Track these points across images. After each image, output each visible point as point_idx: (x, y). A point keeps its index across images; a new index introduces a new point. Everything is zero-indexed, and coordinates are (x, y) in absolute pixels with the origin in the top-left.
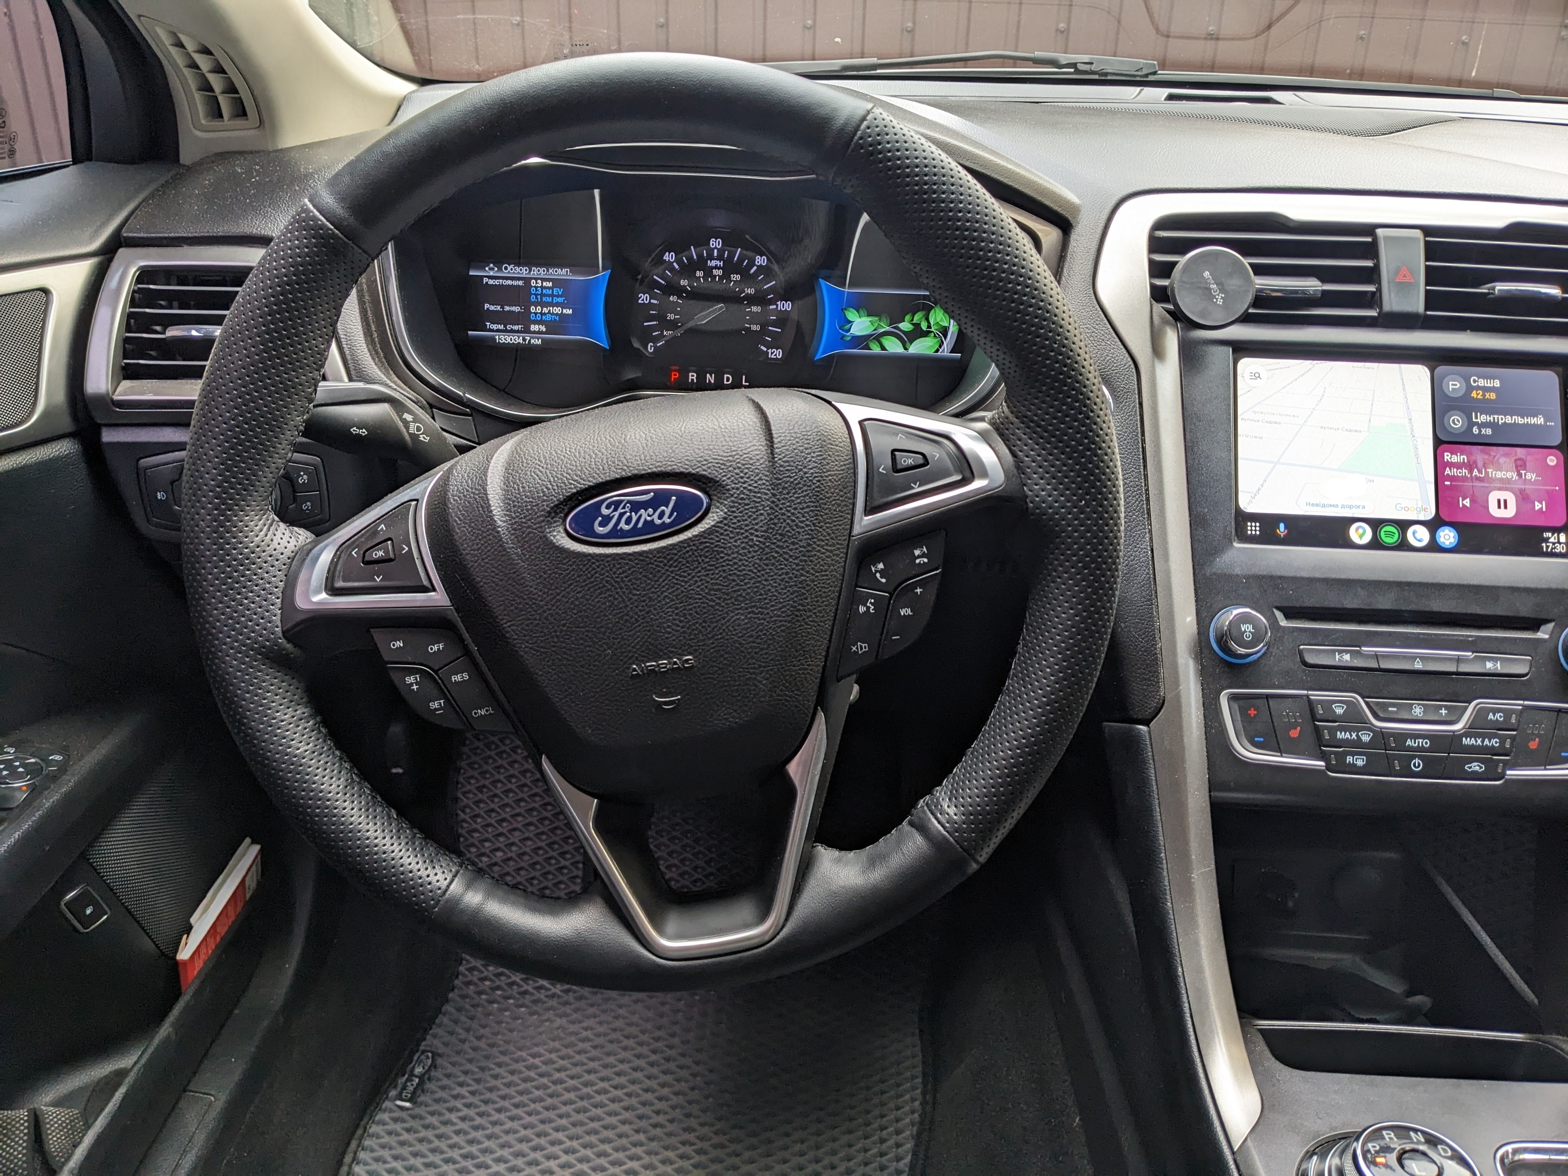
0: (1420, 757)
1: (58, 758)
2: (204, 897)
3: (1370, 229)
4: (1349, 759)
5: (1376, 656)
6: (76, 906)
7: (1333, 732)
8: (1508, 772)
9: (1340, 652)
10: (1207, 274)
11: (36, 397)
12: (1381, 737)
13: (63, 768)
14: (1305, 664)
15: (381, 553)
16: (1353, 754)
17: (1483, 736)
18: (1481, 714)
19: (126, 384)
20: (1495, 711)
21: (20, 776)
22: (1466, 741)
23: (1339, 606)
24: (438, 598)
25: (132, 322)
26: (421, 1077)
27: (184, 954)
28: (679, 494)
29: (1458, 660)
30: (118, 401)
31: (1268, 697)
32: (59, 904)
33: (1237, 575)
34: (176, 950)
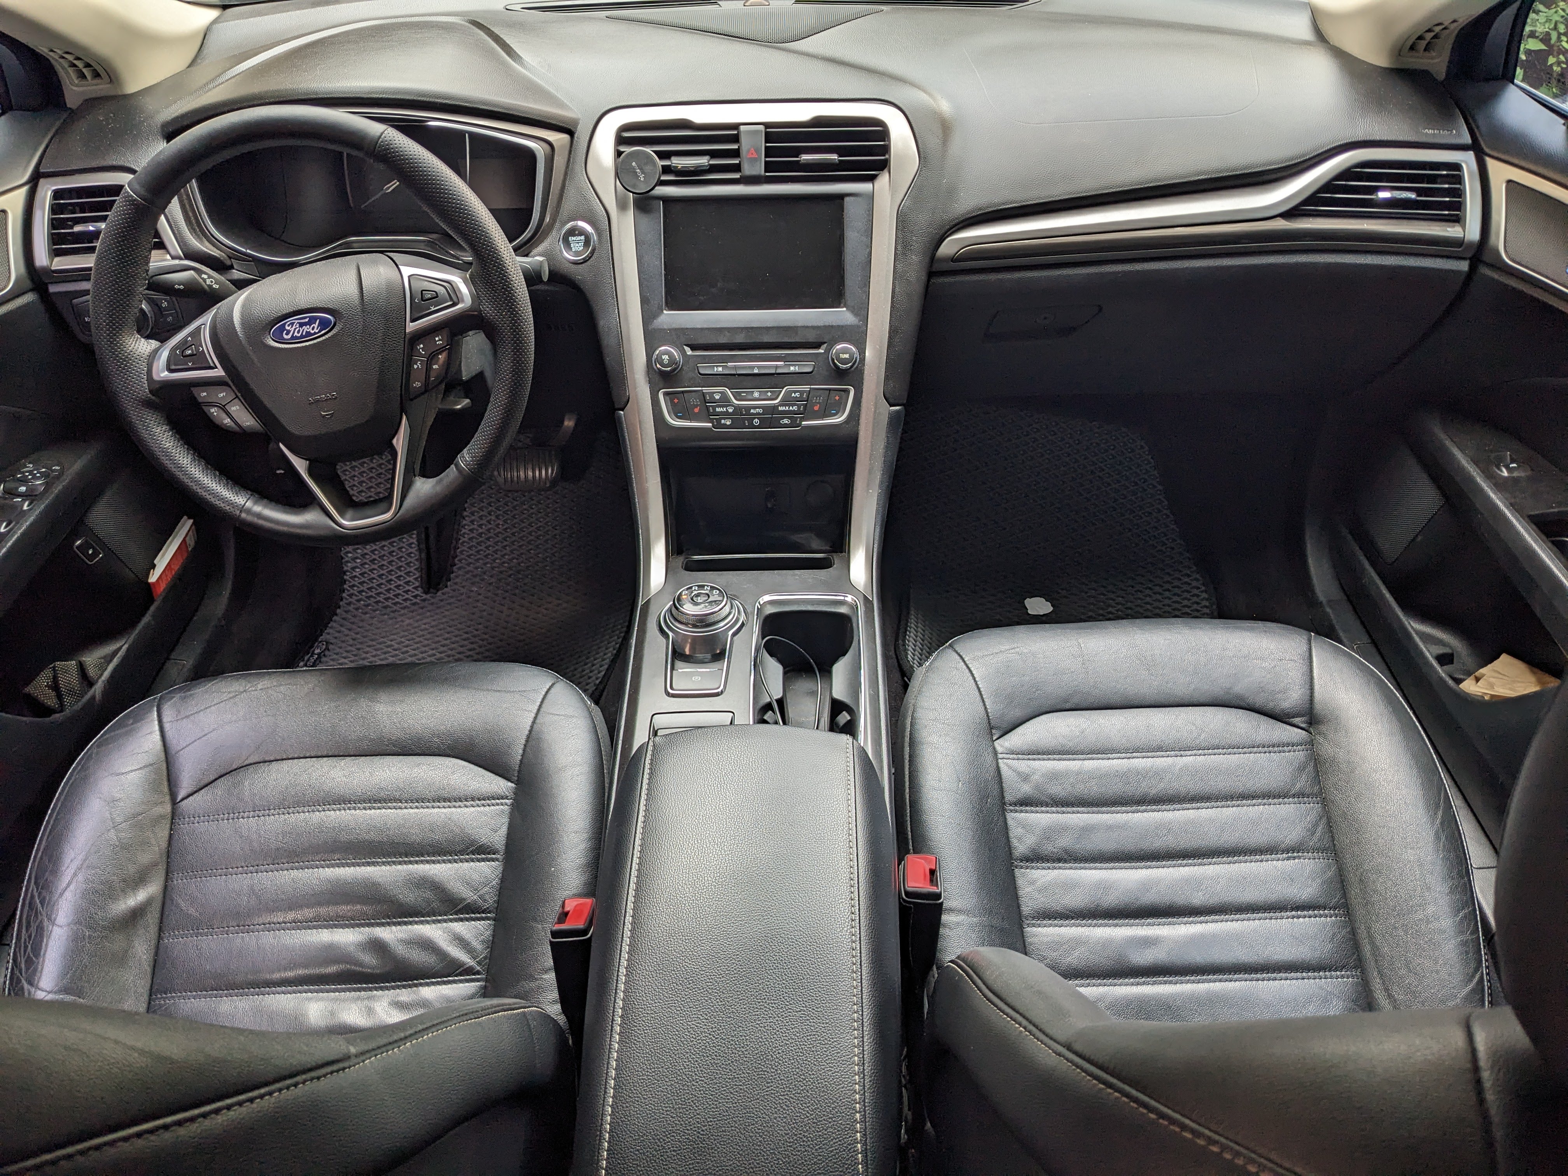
0: (758, 418)
1: (57, 468)
2: (161, 549)
3: (736, 126)
4: (723, 421)
5: (735, 368)
6: (83, 548)
7: (714, 408)
8: (803, 423)
9: (717, 366)
10: (634, 164)
11: (10, 273)
12: (738, 409)
13: (61, 473)
14: (700, 374)
15: (190, 352)
16: (724, 419)
17: (789, 405)
18: (789, 393)
19: (57, 259)
20: (795, 392)
21: (38, 478)
22: (780, 408)
23: (716, 342)
24: (219, 372)
25: (54, 224)
26: (319, 654)
27: (153, 578)
28: (321, 318)
29: (777, 367)
30: (56, 270)
31: (683, 392)
32: (73, 549)
33: (665, 329)
34: (147, 576)
